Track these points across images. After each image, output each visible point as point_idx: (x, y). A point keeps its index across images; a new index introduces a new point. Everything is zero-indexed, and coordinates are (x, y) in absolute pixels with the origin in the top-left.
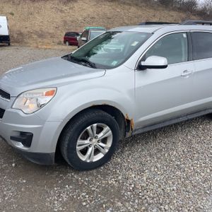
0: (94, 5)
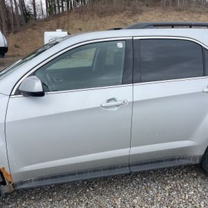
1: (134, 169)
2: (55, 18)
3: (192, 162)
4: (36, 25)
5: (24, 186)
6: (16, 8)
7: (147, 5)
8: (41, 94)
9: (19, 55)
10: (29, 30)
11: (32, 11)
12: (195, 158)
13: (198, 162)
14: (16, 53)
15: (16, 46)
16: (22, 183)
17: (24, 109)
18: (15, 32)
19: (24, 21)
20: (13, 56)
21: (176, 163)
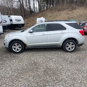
0: (84, 10)
1: (48, 47)
2: (41, 12)
3: (60, 47)
4: (34, 15)
5: (29, 48)
6: (28, 9)
7: (79, 6)
8: (32, 32)
9: (28, 26)
10: (32, 17)
11: (33, 10)
12: (60, 46)
13: (61, 47)
14: (27, 26)
15: (27, 23)
16: (29, 47)
17: (30, 35)
18: (27, 18)
19: (30, 14)
20: (26, 27)
21: (57, 47)
